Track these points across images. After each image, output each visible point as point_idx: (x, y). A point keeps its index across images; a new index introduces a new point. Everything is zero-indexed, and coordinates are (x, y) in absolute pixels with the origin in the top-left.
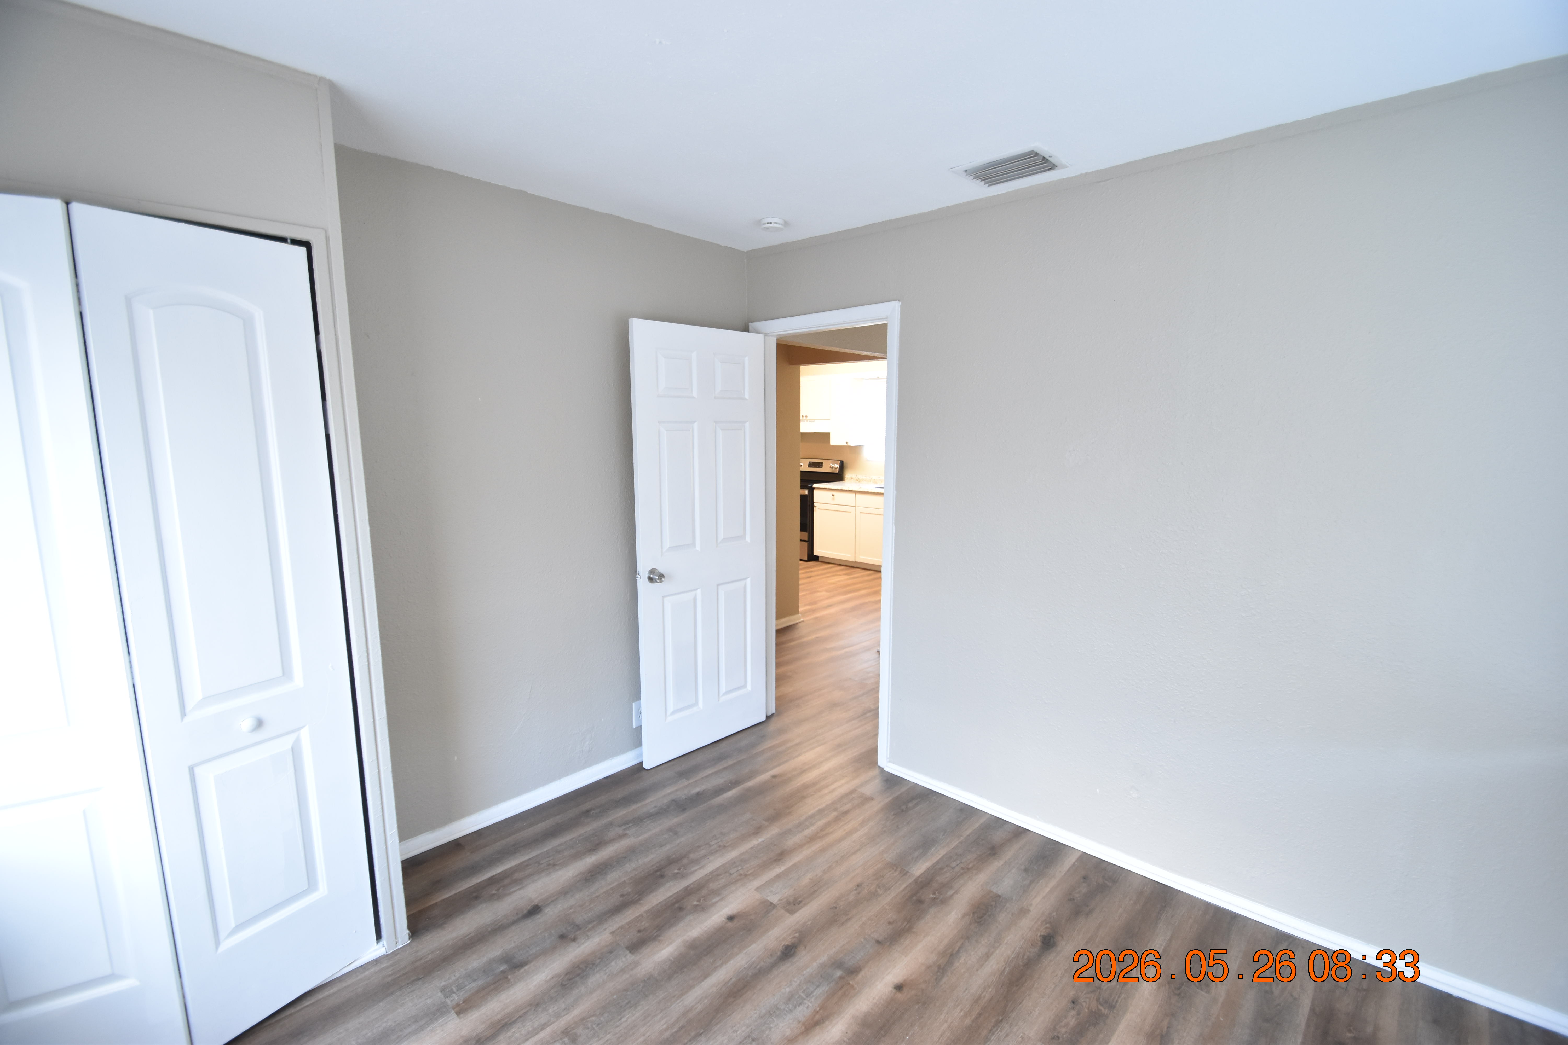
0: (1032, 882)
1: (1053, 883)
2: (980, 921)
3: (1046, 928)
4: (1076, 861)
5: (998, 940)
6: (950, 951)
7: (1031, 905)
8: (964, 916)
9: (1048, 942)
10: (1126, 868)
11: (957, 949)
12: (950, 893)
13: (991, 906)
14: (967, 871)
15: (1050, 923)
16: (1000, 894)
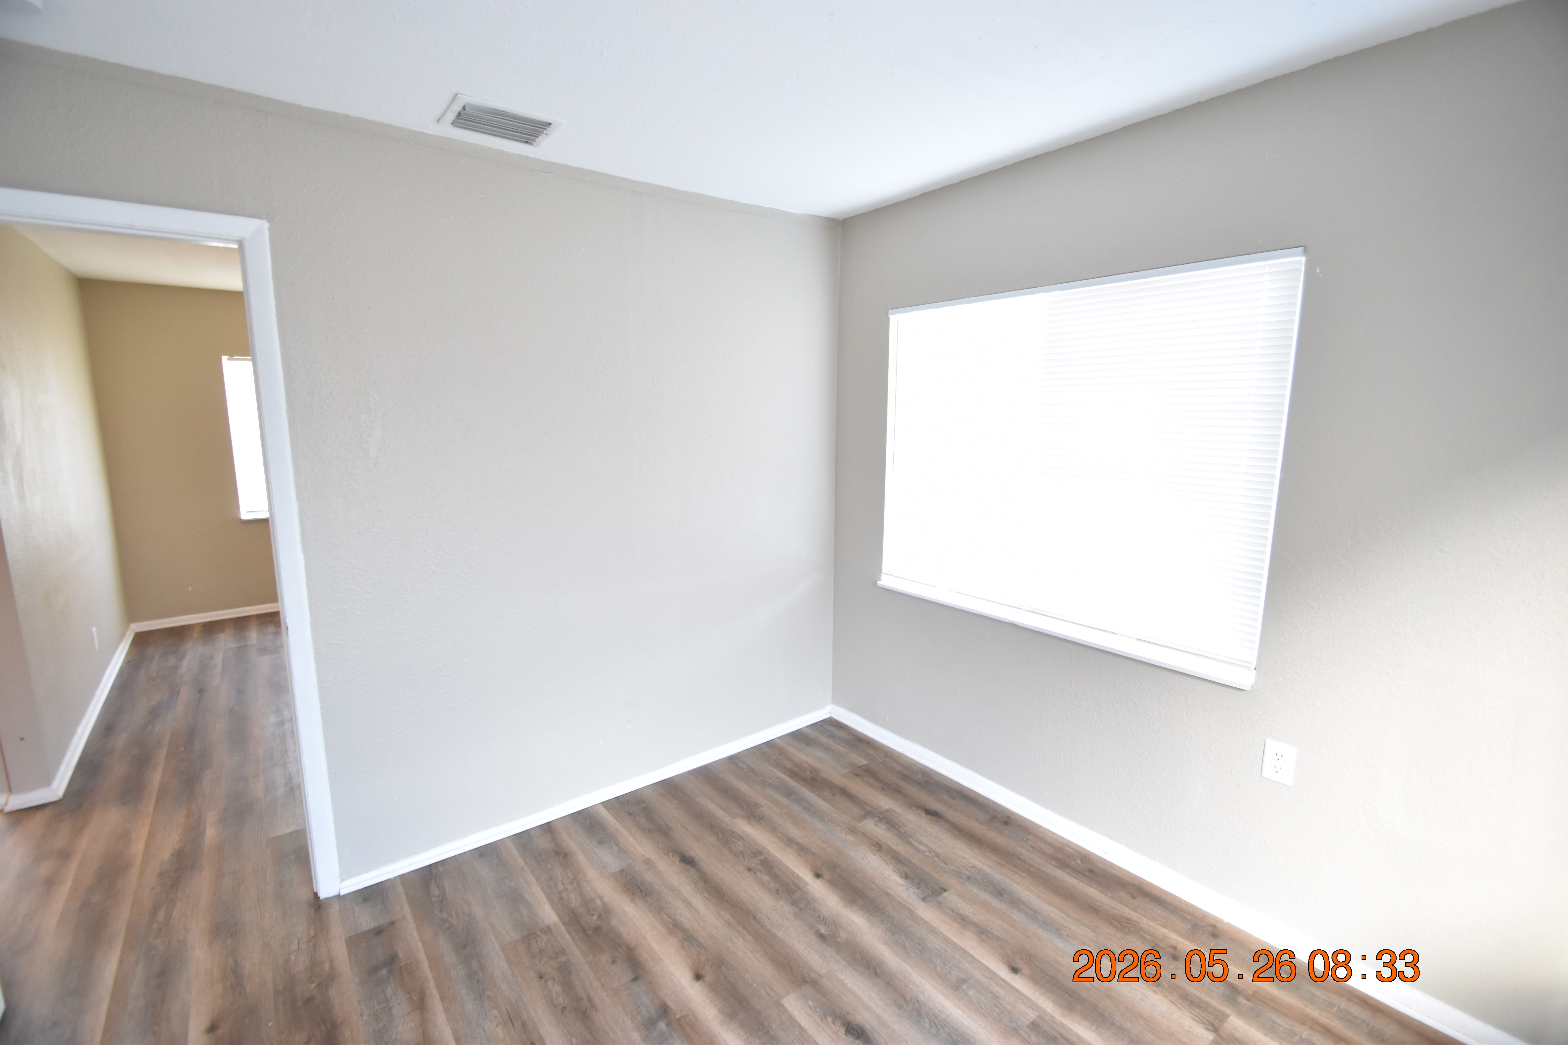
0: (617, 844)
1: (625, 833)
2: (646, 893)
3: (673, 856)
4: (609, 812)
5: (673, 889)
6: (670, 926)
7: (643, 855)
8: (633, 901)
9: (688, 861)
10: (633, 790)
11: (670, 920)
12: (599, 902)
13: (631, 880)
14: (577, 880)
15: (668, 852)
16: (620, 869)
